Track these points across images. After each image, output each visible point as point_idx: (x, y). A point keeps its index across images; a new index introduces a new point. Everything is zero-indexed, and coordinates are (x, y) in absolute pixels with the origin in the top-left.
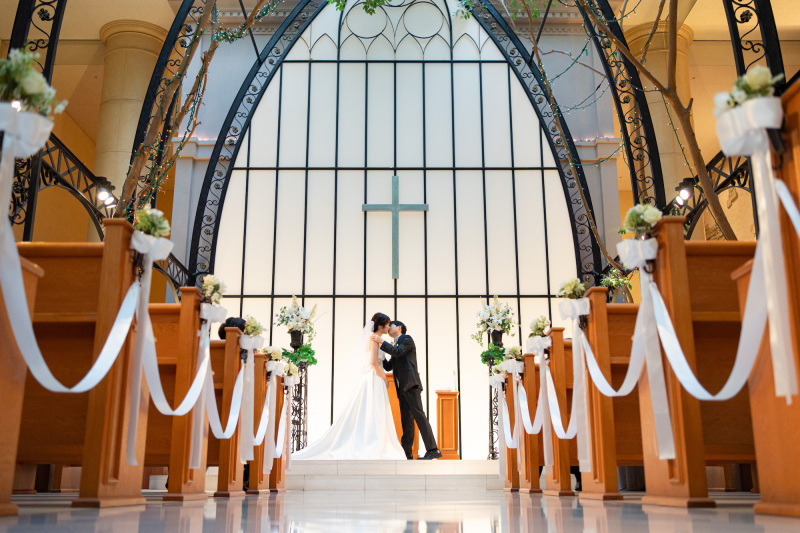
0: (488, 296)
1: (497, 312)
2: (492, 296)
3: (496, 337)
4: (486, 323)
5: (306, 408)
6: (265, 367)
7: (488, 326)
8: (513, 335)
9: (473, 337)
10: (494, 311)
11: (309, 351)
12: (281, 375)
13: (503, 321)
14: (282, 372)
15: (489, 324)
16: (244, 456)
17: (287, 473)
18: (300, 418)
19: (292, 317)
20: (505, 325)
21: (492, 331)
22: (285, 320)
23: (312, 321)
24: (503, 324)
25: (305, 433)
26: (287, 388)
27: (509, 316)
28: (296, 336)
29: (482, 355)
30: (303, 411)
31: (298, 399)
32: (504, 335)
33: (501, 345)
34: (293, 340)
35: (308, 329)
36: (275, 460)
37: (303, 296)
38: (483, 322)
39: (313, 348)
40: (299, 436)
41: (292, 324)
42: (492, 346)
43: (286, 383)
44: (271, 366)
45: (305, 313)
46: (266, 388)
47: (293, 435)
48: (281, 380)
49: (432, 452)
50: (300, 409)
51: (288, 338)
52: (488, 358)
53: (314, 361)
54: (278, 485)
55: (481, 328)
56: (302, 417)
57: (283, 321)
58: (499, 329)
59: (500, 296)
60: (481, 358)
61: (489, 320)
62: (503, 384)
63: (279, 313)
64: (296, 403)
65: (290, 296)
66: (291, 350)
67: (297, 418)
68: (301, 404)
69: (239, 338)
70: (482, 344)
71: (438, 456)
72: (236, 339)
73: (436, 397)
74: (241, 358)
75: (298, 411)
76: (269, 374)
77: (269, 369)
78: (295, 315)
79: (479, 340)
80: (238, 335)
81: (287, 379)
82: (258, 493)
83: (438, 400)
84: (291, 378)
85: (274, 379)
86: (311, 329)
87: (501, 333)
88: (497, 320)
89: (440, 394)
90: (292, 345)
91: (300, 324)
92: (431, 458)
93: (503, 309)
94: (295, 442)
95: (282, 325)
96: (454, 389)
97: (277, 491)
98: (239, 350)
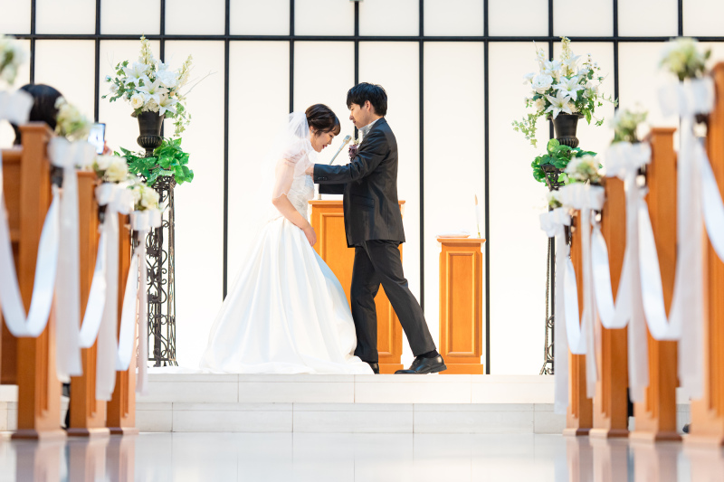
0: (551, 39)
1: (569, 74)
2: (559, 40)
3: (565, 127)
4: (546, 97)
5: (172, 269)
6: (94, 196)
7: (548, 104)
8: (599, 123)
9: (518, 126)
10: (561, 73)
11: (177, 155)
12: (125, 212)
13: (580, 93)
14: (128, 206)
15: (551, 99)
16: (63, 368)
17: (138, 398)
18: (160, 289)
19: (141, 84)
20: (583, 102)
21: (555, 115)
22: (125, 90)
23: (181, 92)
24: (580, 100)
25: (172, 321)
26: (136, 233)
27: (592, 83)
28: (150, 123)
29: (534, 164)
30: (165, 276)
31: (155, 252)
32: (581, 123)
33: (574, 144)
34: (142, 132)
35: (174, 109)
36: (118, 373)
37: (162, 38)
38: (538, 96)
39: (184, 148)
40: (157, 326)
41: (141, 99)
42: (556, 146)
43: (136, 226)
44: (107, 194)
45: (167, 75)
46: (99, 236)
47: (149, 324)
48: (126, 219)
49: (427, 360)
50: (160, 273)
51: (134, 128)
52: (549, 171)
53: (188, 175)
54: (122, 421)
55: (535, 108)
56: (165, 287)
57: (122, 91)
58: (570, 109)
59: (574, 39)
60: (531, 170)
61: (552, 92)
62: (567, 229)
63: (114, 75)
64: (152, 260)
65: (137, 38)
66: (139, 151)
67: (153, 291)
68: (161, 263)
69: (46, 145)
70: (534, 142)
71: (439, 368)
72: (40, 147)
73: (438, 248)
74: (51, 183)
75: (155, 276)
76: (103, 209)
77: (103, 200)
78: (146, 80)
79: (530, 132)
80: (44, 138)
81: (136, 216)
82: (87, 435)
83: (443, 255)
84: (145, 215)
85: (112, 220)
86: (180, 109)
87: (574, 119)
88: (568, 90)
89: (446, 244)
90: (141, 142)
91: (157, 99)
92: (424, 371)
93: (579, 68)
94: (152, 337)
95: (121, 100)
96: (476, 233)
97: (121, 433)
98: (47, 168)
